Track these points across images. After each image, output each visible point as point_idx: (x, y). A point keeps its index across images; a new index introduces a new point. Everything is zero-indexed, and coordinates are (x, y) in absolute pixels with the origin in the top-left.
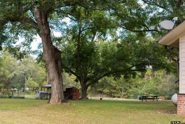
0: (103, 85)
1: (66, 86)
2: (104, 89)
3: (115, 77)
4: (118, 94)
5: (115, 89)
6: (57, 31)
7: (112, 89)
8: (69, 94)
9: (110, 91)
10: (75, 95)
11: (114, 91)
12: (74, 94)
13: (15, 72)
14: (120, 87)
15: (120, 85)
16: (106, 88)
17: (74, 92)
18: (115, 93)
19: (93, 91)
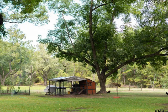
0: (134, 75)
1: (78, 79)
2: (134, 79)
3: (140, 65)
4: (150, 83)
5: (146, 78)
6: (68, 14)
7: (143, 78)
8: (84, 88)
9: (141, 80)
10: (90, 90)
11: (145, 80)
12: (89, 87)
13: (49, 65)
14: (152, 76)
15: (152, 74)
16: (137, 77)
17: (89, 85)
18: (147, 82)
19: (124, 81)
